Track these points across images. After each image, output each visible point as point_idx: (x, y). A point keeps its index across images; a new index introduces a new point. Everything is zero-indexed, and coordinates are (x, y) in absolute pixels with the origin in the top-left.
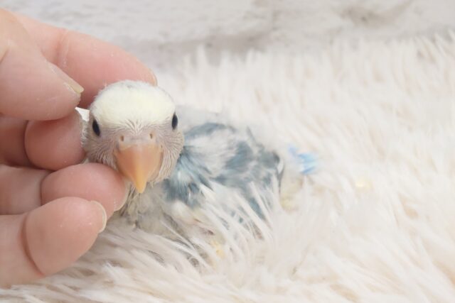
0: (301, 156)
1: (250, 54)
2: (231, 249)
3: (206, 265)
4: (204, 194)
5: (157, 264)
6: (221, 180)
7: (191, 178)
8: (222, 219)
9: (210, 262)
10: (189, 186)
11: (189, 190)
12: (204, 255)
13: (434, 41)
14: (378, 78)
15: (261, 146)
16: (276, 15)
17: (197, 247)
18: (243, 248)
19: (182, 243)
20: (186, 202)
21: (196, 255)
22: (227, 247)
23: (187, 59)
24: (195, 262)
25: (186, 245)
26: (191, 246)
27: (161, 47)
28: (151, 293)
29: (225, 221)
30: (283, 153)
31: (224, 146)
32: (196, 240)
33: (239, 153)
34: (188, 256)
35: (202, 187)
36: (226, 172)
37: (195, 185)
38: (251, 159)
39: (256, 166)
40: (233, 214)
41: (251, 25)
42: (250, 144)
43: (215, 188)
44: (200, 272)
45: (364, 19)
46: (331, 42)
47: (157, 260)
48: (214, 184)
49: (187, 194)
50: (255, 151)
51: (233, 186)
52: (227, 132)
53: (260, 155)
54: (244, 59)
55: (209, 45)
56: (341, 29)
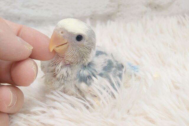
0: (133, 67)
1: (109, 22)
2: (103, 103)
3: (92, 109)
5: (72, 108)
6: (101, 75)
7: (89, 73)
8: (99, 90)
9: (94, 108)
10: (88, 77)
11: (88, 78)
12: (92, 105)
13: (184, 17)
14: (162, 32)
15: (117, 61)
16: (119, 6)
17: (88, 101)
18: (107, 102)
19: (82, 100)
20: (86, 83)
21: (88, 105)
22: (101, 102)
24: (88, 108)
25: (84, 100)
26: (86, 101)
28: (69, 120)
29: (100, 91)
30: (125, 64)
31: (103, 61)
32: (88, 98)
33: (108, 64)
34: (85, 105)
35: (93, 78)
36: (103, 72)
38: (113, 67)
39: (115, 70)
40: (104, 89)
41: (109, 10)
42: (113, 61)
43: (98, 78)
44: (90, 112)
45: (155, 8)
46: (142, 17)
47: (72, 106)
48: (98, 77)
49: (87, 80)
50: (115, 64)
51: (105, 78)
52: (104, 55)
53: (116, 65)
54: (106, 24)
55: (91, 18)
56: (146, 12)
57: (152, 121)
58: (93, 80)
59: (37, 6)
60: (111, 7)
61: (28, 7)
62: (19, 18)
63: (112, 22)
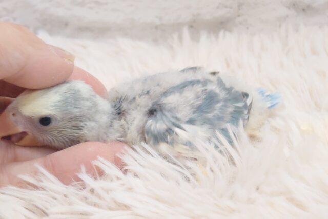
1: (221, 33)
3: (195, 181)
4: (179, 134)
6: (191, 122)
7: (167, 125)
10: (167, 131)
11: (167, 134)
14: (314, 52)
16: (240, 6)
17: (188, 168)
18: (220, 170)
21: (188, 174)
23: (176, 36)
27: (157, 27)
36: (193, 116)
37: (171, 129)
38: (218, 102)
39: (222, 106)
41: (221, 13)
45: (304, 10)
46: (280, 26)
49: (166, 137)
54: (217, 37)
55: (191, 27)
56: (287, 16)
58: (176, 134)
60: (226, 7)
61: (82, 4)
62: (66, 24)
63: (227, 34)
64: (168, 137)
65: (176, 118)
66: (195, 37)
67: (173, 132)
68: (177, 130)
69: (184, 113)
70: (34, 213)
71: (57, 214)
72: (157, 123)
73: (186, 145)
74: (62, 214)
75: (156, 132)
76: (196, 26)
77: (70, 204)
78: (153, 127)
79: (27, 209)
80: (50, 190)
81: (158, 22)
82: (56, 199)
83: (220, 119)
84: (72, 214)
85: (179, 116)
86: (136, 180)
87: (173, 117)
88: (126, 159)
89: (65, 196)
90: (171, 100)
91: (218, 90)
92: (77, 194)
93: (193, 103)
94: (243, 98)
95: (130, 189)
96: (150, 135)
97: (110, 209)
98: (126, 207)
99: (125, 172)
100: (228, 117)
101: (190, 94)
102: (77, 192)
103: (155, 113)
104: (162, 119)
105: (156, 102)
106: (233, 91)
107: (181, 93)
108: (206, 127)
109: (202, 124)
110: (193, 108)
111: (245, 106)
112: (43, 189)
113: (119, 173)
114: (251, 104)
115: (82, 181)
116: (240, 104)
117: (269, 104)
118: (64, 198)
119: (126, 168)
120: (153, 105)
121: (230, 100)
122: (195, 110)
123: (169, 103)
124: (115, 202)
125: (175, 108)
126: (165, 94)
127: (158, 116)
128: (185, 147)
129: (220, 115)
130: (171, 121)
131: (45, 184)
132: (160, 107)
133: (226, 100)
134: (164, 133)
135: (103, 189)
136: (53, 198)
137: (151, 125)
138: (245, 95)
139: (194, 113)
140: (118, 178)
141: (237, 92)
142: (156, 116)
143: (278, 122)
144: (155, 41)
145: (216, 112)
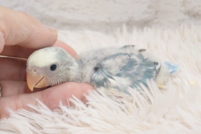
1: (145, 28)
4: (111, 82)
6: (119, 75)
11: (104, 81)
12: (127, 108)
16: (157, 12)
21: (124, 108)
23: (118, 29)
24: (123, 111)
27: (108, 24)
28: (105, 121)
36: (120, 72)
38: (136, 65)
41: (146, 16)
45: (194, 16)
46: (180, 25)
55: (128, 24)
56: (184, 19)
57: (189, 127)
58: (109, 81)
59: (73, 9)
60: (148, 13)
61: (64, 10)
62: (55, 21)
63: (149, 29)
64: (105, 84)
65: (110, 73)
66: (130, 30)
67: (108, 80)
68: (110, 79)
69: (115, 70)
70: (35, 127)
71: (48, 128)
72: (98, 75)
73: (115, 88)
74: (51, 128)
75: (98, 81)
76: (131, 24)
77: (55, 123)
78: (96, 78)
79: (31, 124)
80: (44, 114)
81: (108, 21)
82: (47, 120)
83: (137, 74)
84: (56, 128)
85: (111, 72)
86: (93, 110)
87: (108, 72)
88: (88, 98)
89: (53, 118)
90: (108, 63)
91: (137, 59)
92: (59, 117)
93: (120, 65)
94: (154, 65)
95: (90, 115)
96: (94, 82)
97: (78, 126)
98: (87, 125)
99: (87, 105)
100: (142, 74)
101: (119, 60)
102: (59, 116)
103: (98, 70)
104: (102, 73)
105: (99, 63)
106: (148, 60)
107: (114, 59)
108: (128, 78)
109: (125, 77)
110: (120, 67)
111: (155, 69)
112: (40, 113)
113: (84, 106)
114: (160, 68)
115: (61, 109)
116: (151, 68)
117: (171, 70)
118: (52, 119)
119: (88, 103)
120: (97, 65)
121: (144, 65)
122: (122, 69)
123: (106, 65)
124: (81, 122)
125: (109, 67)
126: (105, 59)
127: (99, 71)
128: (114, 89)
129: (137, 72)
130: (106, 74)
131: (41, 110)
132: (101, 66)
133: (141, 65)
134: (102, 81)
135: (74, 114)
136: (46, 119)
137: (95, 76)
138: (156, 64)
139: (121, 70)
140: (83, 109)
141: (150, 61)
142: (98, 71)
143: (177, 80)
144: (107, 32)
145: (135, 70)
